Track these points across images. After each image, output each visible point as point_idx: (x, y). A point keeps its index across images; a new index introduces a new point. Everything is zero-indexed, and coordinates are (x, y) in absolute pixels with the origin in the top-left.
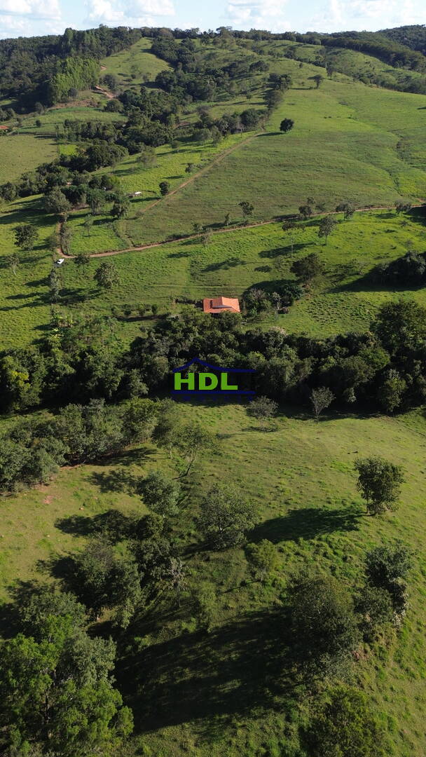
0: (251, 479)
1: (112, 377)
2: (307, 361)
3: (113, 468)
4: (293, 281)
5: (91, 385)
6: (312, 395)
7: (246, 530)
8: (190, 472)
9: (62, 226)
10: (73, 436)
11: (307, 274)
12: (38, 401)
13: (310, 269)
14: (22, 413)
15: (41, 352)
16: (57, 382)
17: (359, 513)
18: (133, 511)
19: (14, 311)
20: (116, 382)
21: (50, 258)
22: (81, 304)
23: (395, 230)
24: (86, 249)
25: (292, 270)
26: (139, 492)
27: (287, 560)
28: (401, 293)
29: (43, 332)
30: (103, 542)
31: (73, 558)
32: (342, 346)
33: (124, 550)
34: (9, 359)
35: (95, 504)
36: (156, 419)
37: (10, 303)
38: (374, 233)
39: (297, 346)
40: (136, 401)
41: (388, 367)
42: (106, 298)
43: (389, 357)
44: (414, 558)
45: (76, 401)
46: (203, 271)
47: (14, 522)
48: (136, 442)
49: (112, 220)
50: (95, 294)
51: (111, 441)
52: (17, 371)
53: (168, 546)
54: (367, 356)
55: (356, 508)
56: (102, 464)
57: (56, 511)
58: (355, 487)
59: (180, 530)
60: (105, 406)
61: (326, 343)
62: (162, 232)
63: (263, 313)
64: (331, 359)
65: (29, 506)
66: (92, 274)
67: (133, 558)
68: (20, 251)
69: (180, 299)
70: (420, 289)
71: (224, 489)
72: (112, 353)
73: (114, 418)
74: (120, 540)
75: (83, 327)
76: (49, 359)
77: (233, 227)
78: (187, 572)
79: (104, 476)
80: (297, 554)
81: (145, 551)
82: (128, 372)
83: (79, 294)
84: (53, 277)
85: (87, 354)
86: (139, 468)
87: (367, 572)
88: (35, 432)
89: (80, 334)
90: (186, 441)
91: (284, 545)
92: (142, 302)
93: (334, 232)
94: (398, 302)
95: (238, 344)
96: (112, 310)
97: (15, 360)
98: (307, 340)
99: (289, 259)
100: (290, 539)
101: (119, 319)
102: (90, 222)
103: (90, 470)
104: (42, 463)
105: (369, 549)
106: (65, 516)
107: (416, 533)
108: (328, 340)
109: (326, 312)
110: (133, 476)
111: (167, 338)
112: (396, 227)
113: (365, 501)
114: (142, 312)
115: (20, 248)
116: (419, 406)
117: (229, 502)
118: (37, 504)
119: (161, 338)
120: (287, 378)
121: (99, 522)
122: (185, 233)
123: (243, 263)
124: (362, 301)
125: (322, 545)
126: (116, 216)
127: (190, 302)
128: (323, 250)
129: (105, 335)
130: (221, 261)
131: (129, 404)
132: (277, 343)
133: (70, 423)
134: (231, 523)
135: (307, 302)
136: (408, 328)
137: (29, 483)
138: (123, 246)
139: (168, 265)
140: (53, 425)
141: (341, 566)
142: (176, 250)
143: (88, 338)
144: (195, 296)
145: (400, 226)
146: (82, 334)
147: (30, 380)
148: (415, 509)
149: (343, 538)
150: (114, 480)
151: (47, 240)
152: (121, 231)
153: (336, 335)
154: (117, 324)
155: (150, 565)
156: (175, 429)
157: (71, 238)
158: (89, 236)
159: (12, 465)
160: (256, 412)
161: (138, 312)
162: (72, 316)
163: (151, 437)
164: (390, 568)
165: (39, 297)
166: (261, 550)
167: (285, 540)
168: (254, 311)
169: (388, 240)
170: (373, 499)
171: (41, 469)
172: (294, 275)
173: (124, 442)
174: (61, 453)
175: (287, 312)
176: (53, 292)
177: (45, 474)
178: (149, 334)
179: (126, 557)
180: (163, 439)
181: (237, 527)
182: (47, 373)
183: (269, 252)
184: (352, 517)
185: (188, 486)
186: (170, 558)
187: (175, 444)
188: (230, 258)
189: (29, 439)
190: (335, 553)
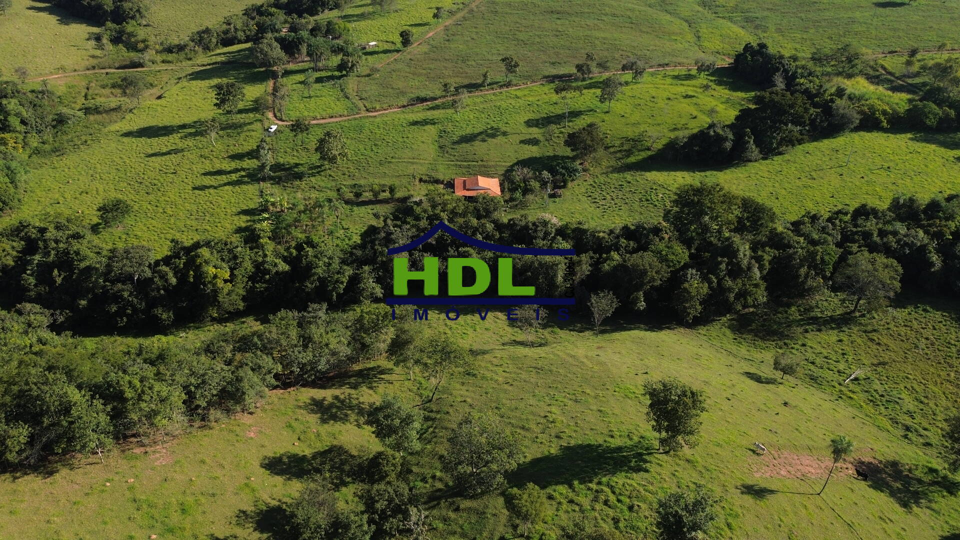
0: (513, 407)
1: (336, 276)
2: (584, 257)
3: (337, 392)
4: (568, 158)
5: (309, 285)
6: (590, 301)
7: (506, 471)
8: (435, 397)
9: (275, 84)
10: (286, 350)
11: (585, 149)
12: (241, 305)
13: (589, 142)
14: (220, 321)
15: (246, 242)
16: (266, 282)
17: (649, 450)
18: (361, 446)
19: (212, 191)
20: (342, 283)
21: (259, 124)
22: (297, 183)
23: (696, 95)
24: (306, 114)
25: (567, 143)
26: (369, 423)
27: (558, 510)
28: (703, 174)
29: (249, 218)
30: (323, 486)
31: (284, 507)
32: (628, 238)
33: (350, 497)
34: (205, 252)
35: (313, 437)
36: (392, 329)
37: (208, 180)
38: (669, 99)
39: (572, 239)
40: (368, 306)
41: (686, 266)
42: (330, 176)
43: (687, 254)
44: (717, 507)
45: (290, 307)
46: (454, 143)
47: (207, 461)
48: (368, 359)
49: (339, 78)
50: (317, 170)
51: (335, 357)
52: (215, 267)
53: (406, 491)
54: (660, 252)
55: (645, 443)
56: (323, 387)
57: (263, 446)
58: (645, 417)
59: (422, 470)
60: (327, 313)
61: (609, 235)
62: (403, 93)
63: (530, 197)
64: (615, 255)
65: (228, 440)
66: (313, 145)
67: (362, 508)
68: (220, 114)
69: (424, 178)
70: (726, 169)
71: (479, 418)
72: (337, 246)
73: (339, 328)
74: (345, 484)
75: (300, 212)
76: (257, 253)
77: (493, 89)
78: (430, 525)
79: (326, 403)
80: (571, 501)
81: (377, 498)
82: (358, 270)
83: (296, 169)
84: (263, 148)
85: (305, 246)
86: (371, 392)
87: (658, 525)
88: (237, 345)
89: (297, 220)
90: (430, 358)
91: (555, 491)
92: (377, 181)
93: (619, 96)
94: (699, 185)
95: (497, 236)
96: (338, 190)
97: (212, 253)
98: (585, 231)
99: (563, 130)
100: (562, 483)
101: (347, 202)
102: (312, 80)
103: (307, 394)
104: (245, 385)
105: (661, 496)
106: (275, 453)
107: (720, 475)
108: (611, 232)
109: (608, 197)
110: (363, 403)
111: (408, 227)
112: (696, 92)
113: (657, 435)
114: (376, 194)
115: (221, 111)
116: (725, 316)
117: (485, 435)
118: (239, 438)
119: (400, 227)
120: (560, 279)
121: (318, 461)
122: (432, 95)
123: (505, 134)
124: (654, 183)
125: (602, 491)
126: (344, 72)
127: (437, 182)
128: (606, 118)
129: (329, 222)
130: (476, 131)
131: (358, 310)
132: (547, 234)
133: (282, 334)
134: (487, 462)
135: (585, 183)
136: (711, 218)
137: (228, 411)
138: (354, 110)
139: (410, 135)
140: (260, 337)
141: (627, 518)
142: (419, 116)
143: (307, 225)
144: (443, 174)
145: (701, 90)
146: (299, 221)
147: (232, 279)
148: (719, 445)
149: (629, 481)
150: (338, 407)
151: (256, 101)
152: (351, 91)
153: (621, 225)
154: (343, 209)
155: (384, 517)
156: (418, 343)
157: (287, 99)
158: (310, 97)
159: (207, 387)
160: (521, 321)
161: (371, 194)
162: (286, 197)
163: (387, 352)
164: (687, 519)
165: (243, 173)
166: (525, 497)
167: (556, 484)
168: (518, 195)
169: (686, 107)
170: (667, 432)
171: (244, 393)
172: (569, 149)
173: (352, 359)
174: (270, 372)
175: (560, 196)
176: (263, 166)
177: (250, 399)
178: (385, 221)
179: (352, 506)
180: (402, 354)
181: (494, 467)
182: (253, 270)
183: (537, 120)
184: (641, 454)
185: (433, 415)
186: (409, 506)
187: (417, 362)
188: (489, 127)
189: (229, 355)
190: (619, 501)
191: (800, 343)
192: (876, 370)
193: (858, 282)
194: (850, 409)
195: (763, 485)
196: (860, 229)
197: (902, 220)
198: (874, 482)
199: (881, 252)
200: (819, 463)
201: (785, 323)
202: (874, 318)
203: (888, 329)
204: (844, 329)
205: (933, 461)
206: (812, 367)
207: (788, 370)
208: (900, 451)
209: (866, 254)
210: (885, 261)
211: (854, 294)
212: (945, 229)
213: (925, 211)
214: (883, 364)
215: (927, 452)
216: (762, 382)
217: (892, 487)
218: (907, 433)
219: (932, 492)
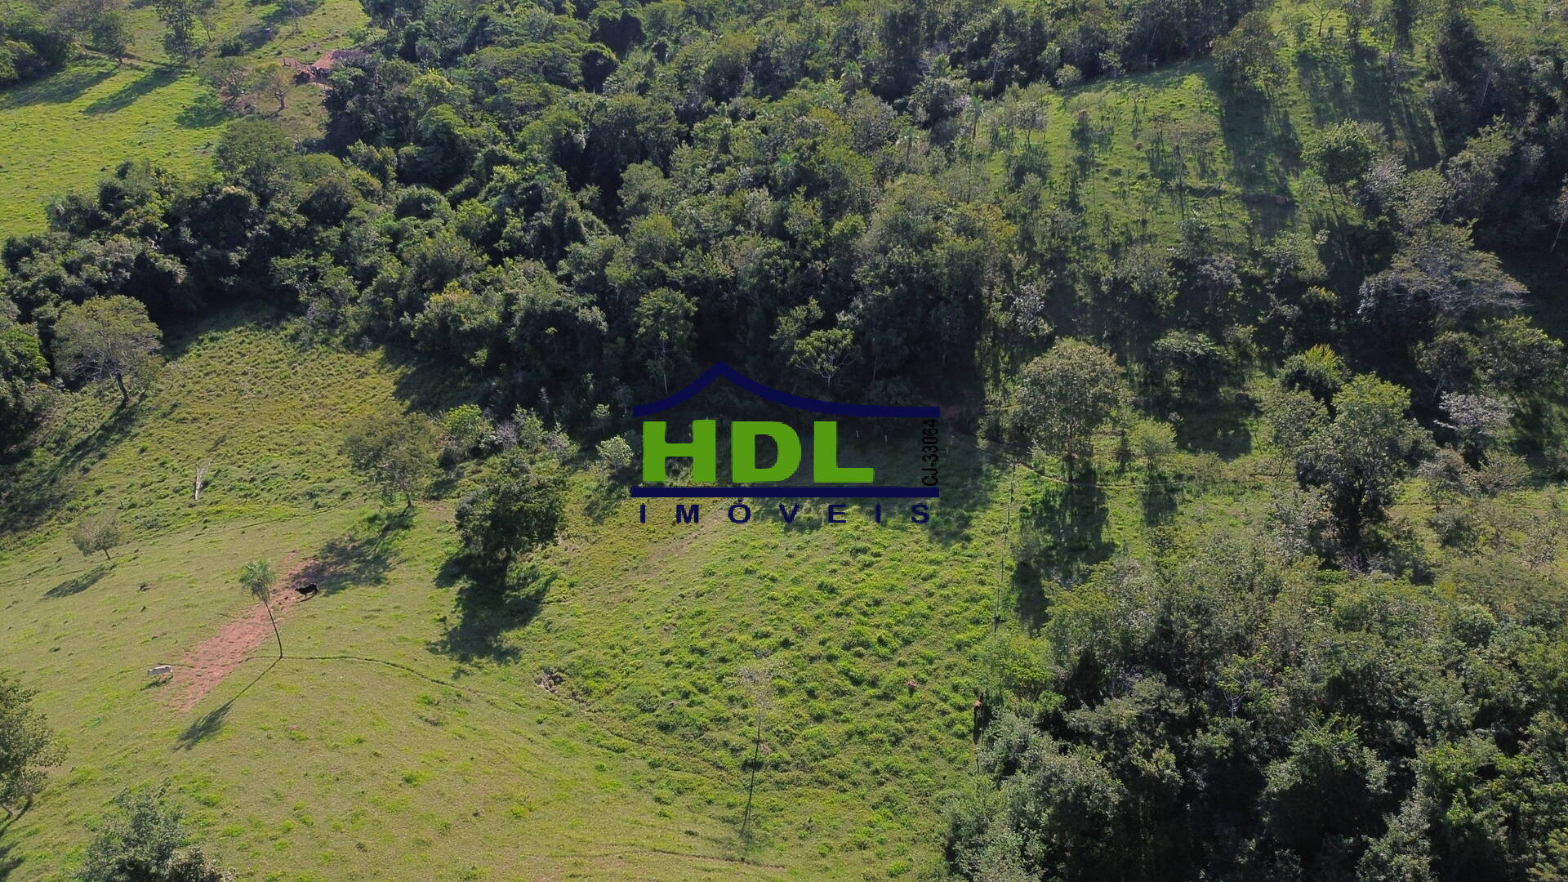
191: (91, 493)
192: (219, 455)
193: (96, 355)
194: (230, 526)
195: (206, 712)
196: (35, 279)
197: (84, 234)
198: (328, 585)
199: (94, 294)
200: (250, 620)
201: (45, 481)
202: (161, 390)
203: (190, 392)
204: (134, 431)
205: (364, 509)
206: (137, 512)
207: (106, 542)
208: (324, 528)
209: (74, 309)
210: (108, 303)
211: (105, 375)
212: (149, 218)
213: (104, 206)
214: (222, 440)
215: (352, 503)
216: (84, 587)
217: (348, 574)
218: (315, 500)
219: (389, 544)
